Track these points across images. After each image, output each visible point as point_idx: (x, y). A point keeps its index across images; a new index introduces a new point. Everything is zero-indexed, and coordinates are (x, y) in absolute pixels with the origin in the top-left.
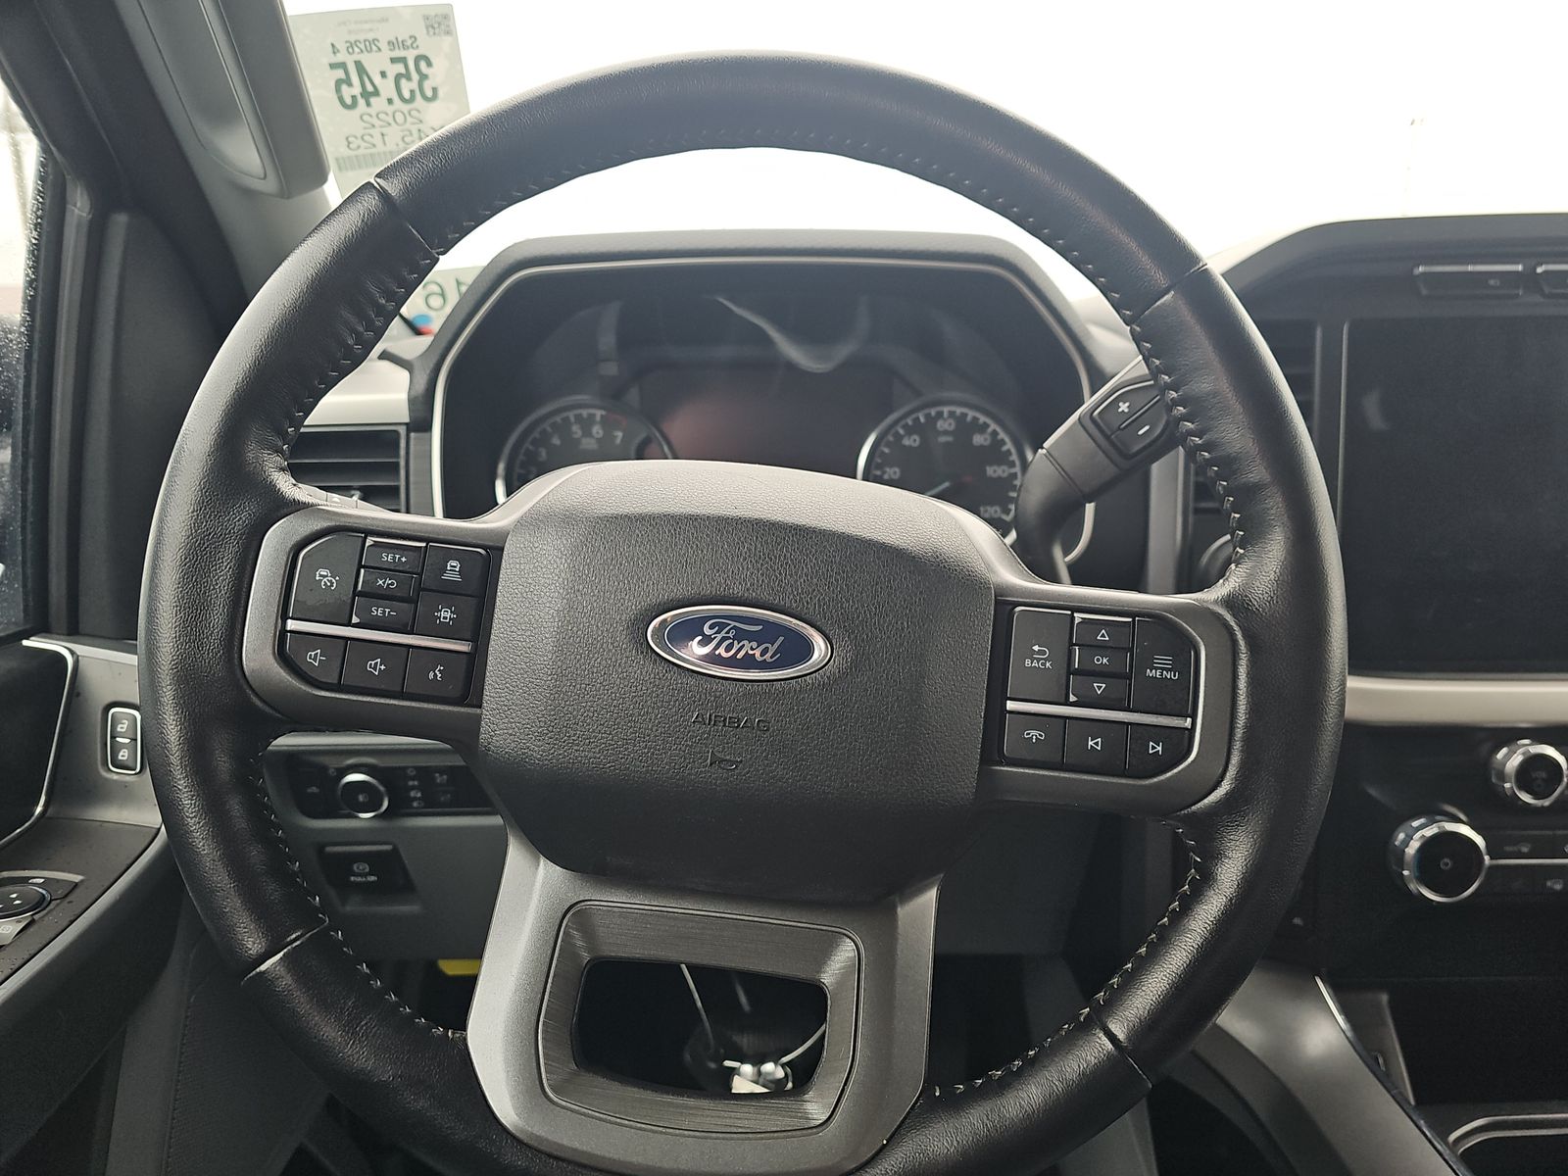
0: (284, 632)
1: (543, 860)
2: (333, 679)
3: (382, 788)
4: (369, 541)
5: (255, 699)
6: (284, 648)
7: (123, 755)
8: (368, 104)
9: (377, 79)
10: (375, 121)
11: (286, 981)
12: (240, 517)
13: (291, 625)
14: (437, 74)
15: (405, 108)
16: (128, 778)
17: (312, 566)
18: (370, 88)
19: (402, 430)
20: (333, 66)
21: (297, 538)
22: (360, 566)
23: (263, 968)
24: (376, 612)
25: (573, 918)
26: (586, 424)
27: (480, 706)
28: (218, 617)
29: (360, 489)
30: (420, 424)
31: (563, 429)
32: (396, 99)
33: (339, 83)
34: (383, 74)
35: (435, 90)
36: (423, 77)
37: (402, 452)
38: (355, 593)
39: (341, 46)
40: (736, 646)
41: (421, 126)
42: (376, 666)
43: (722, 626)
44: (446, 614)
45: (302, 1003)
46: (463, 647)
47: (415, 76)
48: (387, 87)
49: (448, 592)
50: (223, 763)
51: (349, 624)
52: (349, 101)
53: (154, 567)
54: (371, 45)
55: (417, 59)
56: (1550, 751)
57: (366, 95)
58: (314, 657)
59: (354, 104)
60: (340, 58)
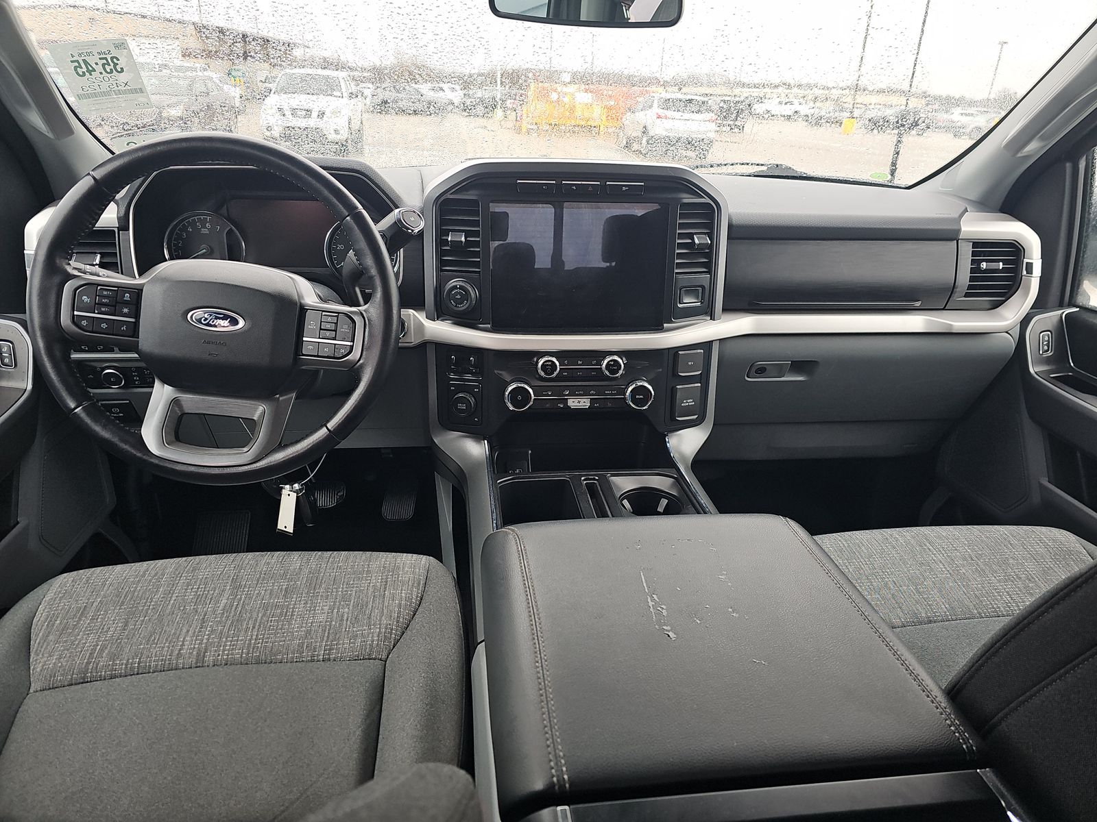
0: (74, 315)
1: (165, 385)
2: (91, 329)
3: (121, 376)
4: (99, 288)
5: (66, 335)
6: (75, 320)
7: (7, 361)
8: (91, 75)
9: (94, 66)
10: (94, 80)
11: (83, 415)
12: (57, 280)
13: (76, 313)
14: (122, 63)
15: (109, 75)
16: (9, 370)
17: (81, 295)
18: (91, 69)
19: (116, 230)
20: (72, 62)
21: (75, 287)
22: (96, 296)
23: (76, 411)
24: (103, 309)
25: (175, 402)
26: (203, 223)
27: (138, 338)
28: (52, 311)
29: (100, 253)
30: (123, 227)
31: (193, 224)
32: (103, 72)
33: (76, 68)
34: (97, 64)
35: (122, 69)
36: (115, 65)
37: (117, 239)
38: (96, 303)
39: (76, 55)
40: (215, 321)
41: (117, 82)
42: (104, 326)
43: (211, 315)
44: (126, 310)
45: (88, 420)
46: (133, 320)
47: (112, 64)
48: (99, 68)
49: (126, 303)
50: (58, 354)
51: (94, 313)
52: (81, 74)
53: (30, 296)
54: (88, 54)
55: (112, 58)
56: (554, 360)
57: (88, 71)
58: (84, 323)
59: (84, 74)
60: (75, 59)
